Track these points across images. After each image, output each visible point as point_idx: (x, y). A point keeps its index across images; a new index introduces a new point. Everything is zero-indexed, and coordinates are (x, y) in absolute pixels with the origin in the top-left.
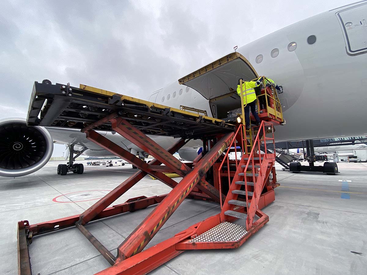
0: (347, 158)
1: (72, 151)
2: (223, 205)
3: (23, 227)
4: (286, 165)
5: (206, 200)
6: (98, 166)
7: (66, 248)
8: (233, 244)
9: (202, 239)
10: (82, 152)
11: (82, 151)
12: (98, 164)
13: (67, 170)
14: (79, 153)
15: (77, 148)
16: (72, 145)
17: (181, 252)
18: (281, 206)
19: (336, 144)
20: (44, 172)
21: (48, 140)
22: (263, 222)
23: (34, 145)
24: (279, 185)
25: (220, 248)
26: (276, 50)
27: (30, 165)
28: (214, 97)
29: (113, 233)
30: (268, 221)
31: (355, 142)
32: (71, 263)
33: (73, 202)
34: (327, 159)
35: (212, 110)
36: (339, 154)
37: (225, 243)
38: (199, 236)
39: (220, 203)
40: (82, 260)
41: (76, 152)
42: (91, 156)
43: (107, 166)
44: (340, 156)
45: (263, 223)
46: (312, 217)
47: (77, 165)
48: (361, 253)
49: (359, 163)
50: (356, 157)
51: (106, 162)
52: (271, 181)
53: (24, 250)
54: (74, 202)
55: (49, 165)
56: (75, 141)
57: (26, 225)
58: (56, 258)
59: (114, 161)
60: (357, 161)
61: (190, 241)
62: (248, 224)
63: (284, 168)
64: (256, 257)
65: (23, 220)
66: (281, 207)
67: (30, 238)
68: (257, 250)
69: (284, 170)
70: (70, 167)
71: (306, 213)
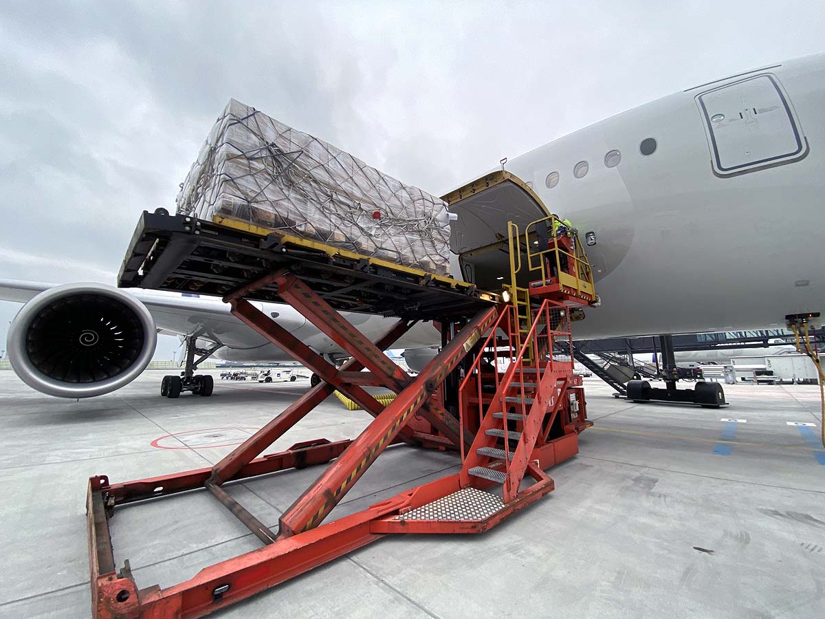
0: (752, 375)
1: (192, 349)
2: (466, 455)
3: (98, 486)
4: (621, 388)
5: (444, 451)
6: (243, 381)
7: (174, 527)
8: (475, 525)
9: (419, 516)
10: (212, 351)
11: (212, 349)
12: (242, 378)
13: (181, 388)
14: (206, 354)
15: (203, 343)
16: (192, 337)
17: (378, 537)
18: (588, 464)
19: (730, 344)
20: (134, 390)
21: (146, 328)
22: (541, 489)
23: (118, 336)
24: (592, 424)
25: (451, 532)
26: (584, 163)
27: (110, 375)
28: (467, 250)
29: (261, 505)
30: (553, 489)
31: (769, 342)
32: (183, 551)
33: (190, 448)
34: (701, 374)
35: (465, 273)
36: (735, 367)
37: (460, 522)
38: (415, 510)
39: (460, 453)
40: (202, 546)
41: (200, 352)
42: (228, 360)
43: (261, 382)
44: (738, 370)
45: (541, 493)
46: (642, 485)
47: (200, 378)
48: (712, 551)
49: (778, 386)
50: (770, 373)
51: (258, 372)
52: (574, 416)
53: (101, 523)
54: (192, 449)
55: (146, 376)
56: (199, 329)
57: (103, 484)
58: (157, 542)
59: (274, 372)
60: (772, 381)
61: (397, 518)
62: (508, 491)
63: (617, 392)
64: (513, 549)
65: (99, 475)
66: (588, 466)
67: (111, 507)
68: (519, 538)
69: (617, 397)
70: (186, 382)
71: (634, 478)
